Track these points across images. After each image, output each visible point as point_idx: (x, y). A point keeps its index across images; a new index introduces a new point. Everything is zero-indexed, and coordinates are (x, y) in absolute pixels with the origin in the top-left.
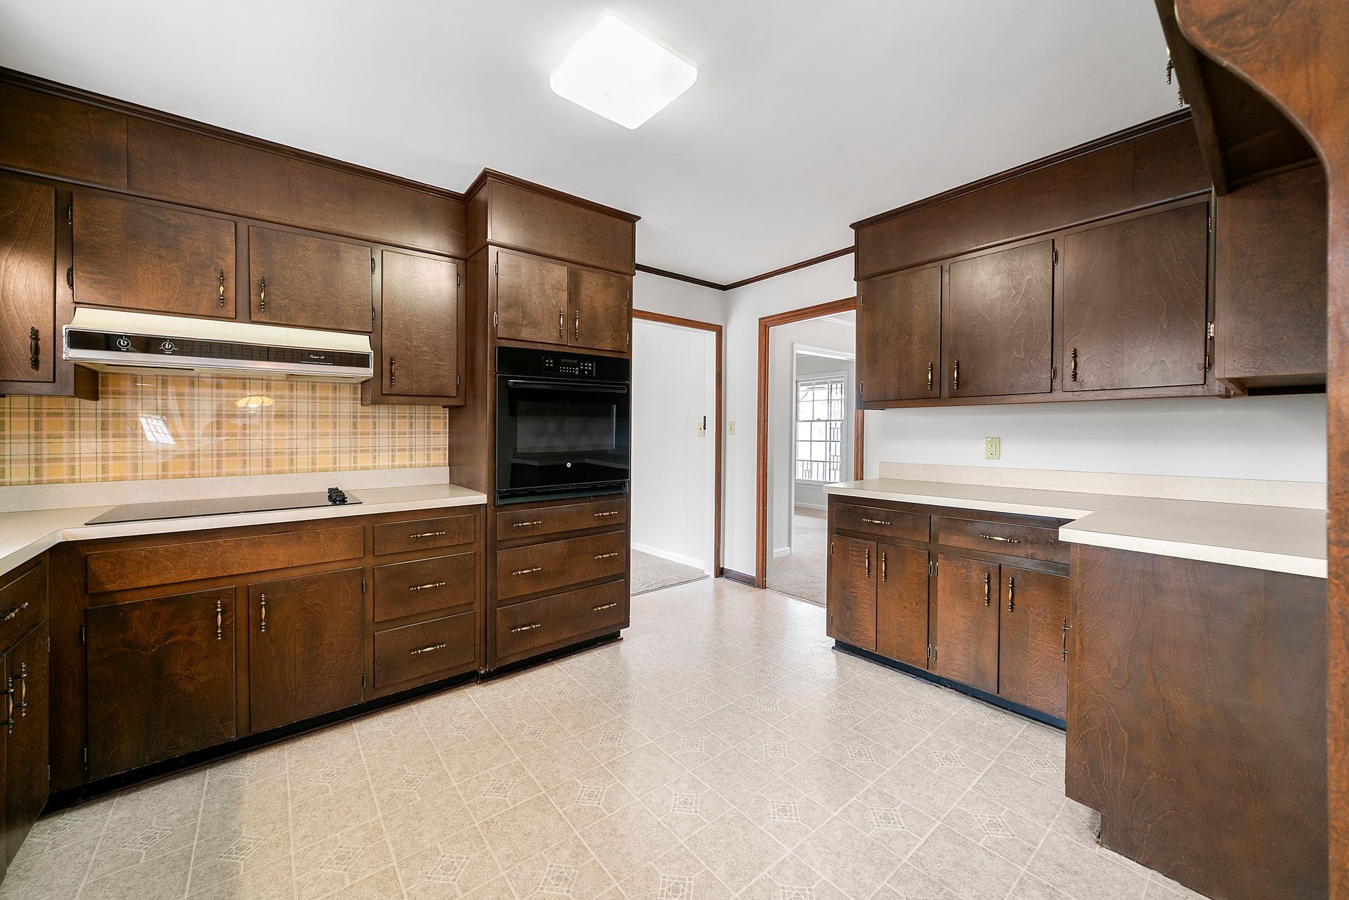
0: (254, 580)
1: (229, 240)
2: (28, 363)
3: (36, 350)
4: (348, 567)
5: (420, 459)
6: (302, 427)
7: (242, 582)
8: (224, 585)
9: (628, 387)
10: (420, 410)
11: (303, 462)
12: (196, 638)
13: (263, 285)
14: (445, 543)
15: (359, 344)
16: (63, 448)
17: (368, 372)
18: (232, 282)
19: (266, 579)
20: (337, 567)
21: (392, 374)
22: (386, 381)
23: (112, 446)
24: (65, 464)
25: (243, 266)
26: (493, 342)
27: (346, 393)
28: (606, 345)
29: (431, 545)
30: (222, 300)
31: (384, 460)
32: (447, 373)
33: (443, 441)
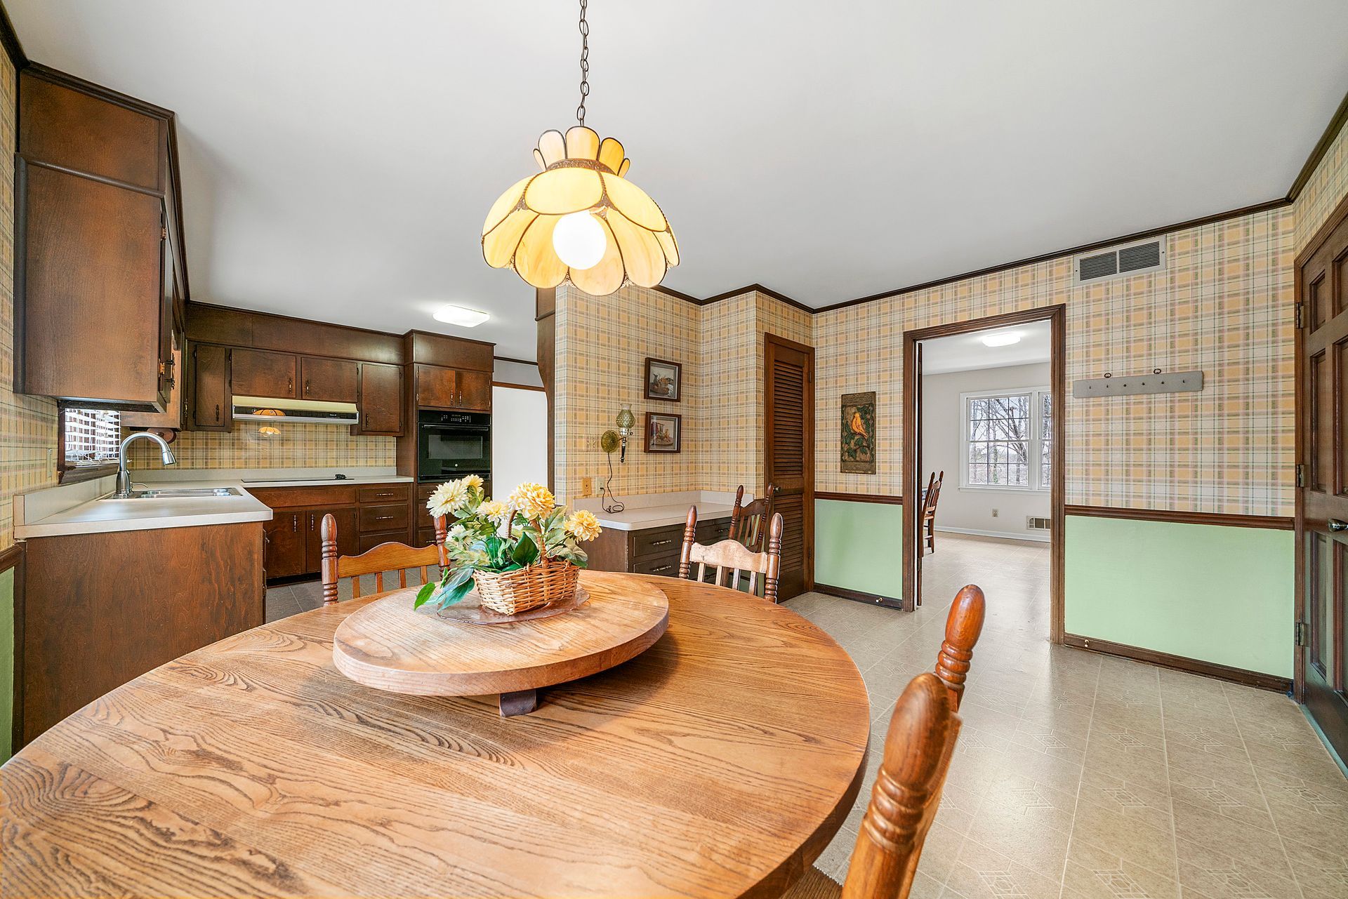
0: (309, 508)
1: (293, 364)
2: (215, 419)
3: (218, 414)
4: (348, 507)
5: (381, 462)
6: (321, 446)
7: (305, 509)
8: (296, 510)
9: (490, 428)
10: (380, 438)
11: (321, 463)
12: (286, 530)
13: (308, 383)
14: (393, 499)
15: (351, 408)
16: (217, 454)
17: (356, 421)
18: (294, 382)
19: (313, 508)
20: (344, 506)
21: (367, 422)
22: (364, 425)
23: (236, 453)
24: (217, 461)
25: (299, 374)
26: (416, 407)
27: (344, 430)
28: (477, 408)
29: (386, 499)
30: (290, 391)
31: (362, 462)
32: (395, 420)
33: (393, 453)
